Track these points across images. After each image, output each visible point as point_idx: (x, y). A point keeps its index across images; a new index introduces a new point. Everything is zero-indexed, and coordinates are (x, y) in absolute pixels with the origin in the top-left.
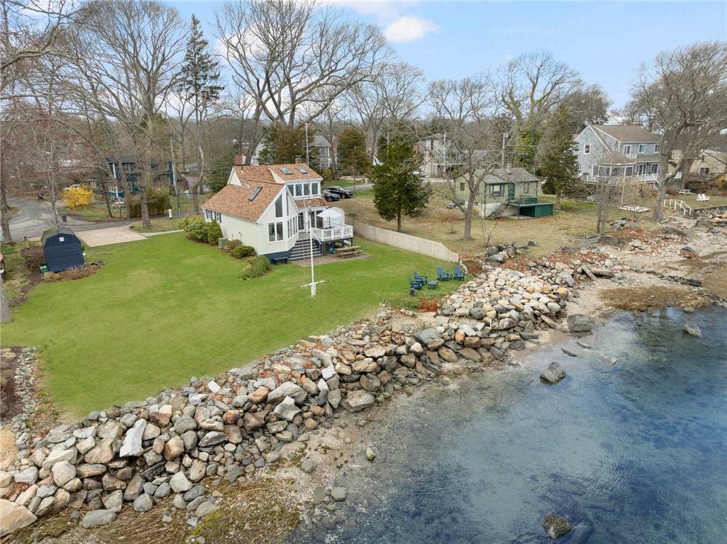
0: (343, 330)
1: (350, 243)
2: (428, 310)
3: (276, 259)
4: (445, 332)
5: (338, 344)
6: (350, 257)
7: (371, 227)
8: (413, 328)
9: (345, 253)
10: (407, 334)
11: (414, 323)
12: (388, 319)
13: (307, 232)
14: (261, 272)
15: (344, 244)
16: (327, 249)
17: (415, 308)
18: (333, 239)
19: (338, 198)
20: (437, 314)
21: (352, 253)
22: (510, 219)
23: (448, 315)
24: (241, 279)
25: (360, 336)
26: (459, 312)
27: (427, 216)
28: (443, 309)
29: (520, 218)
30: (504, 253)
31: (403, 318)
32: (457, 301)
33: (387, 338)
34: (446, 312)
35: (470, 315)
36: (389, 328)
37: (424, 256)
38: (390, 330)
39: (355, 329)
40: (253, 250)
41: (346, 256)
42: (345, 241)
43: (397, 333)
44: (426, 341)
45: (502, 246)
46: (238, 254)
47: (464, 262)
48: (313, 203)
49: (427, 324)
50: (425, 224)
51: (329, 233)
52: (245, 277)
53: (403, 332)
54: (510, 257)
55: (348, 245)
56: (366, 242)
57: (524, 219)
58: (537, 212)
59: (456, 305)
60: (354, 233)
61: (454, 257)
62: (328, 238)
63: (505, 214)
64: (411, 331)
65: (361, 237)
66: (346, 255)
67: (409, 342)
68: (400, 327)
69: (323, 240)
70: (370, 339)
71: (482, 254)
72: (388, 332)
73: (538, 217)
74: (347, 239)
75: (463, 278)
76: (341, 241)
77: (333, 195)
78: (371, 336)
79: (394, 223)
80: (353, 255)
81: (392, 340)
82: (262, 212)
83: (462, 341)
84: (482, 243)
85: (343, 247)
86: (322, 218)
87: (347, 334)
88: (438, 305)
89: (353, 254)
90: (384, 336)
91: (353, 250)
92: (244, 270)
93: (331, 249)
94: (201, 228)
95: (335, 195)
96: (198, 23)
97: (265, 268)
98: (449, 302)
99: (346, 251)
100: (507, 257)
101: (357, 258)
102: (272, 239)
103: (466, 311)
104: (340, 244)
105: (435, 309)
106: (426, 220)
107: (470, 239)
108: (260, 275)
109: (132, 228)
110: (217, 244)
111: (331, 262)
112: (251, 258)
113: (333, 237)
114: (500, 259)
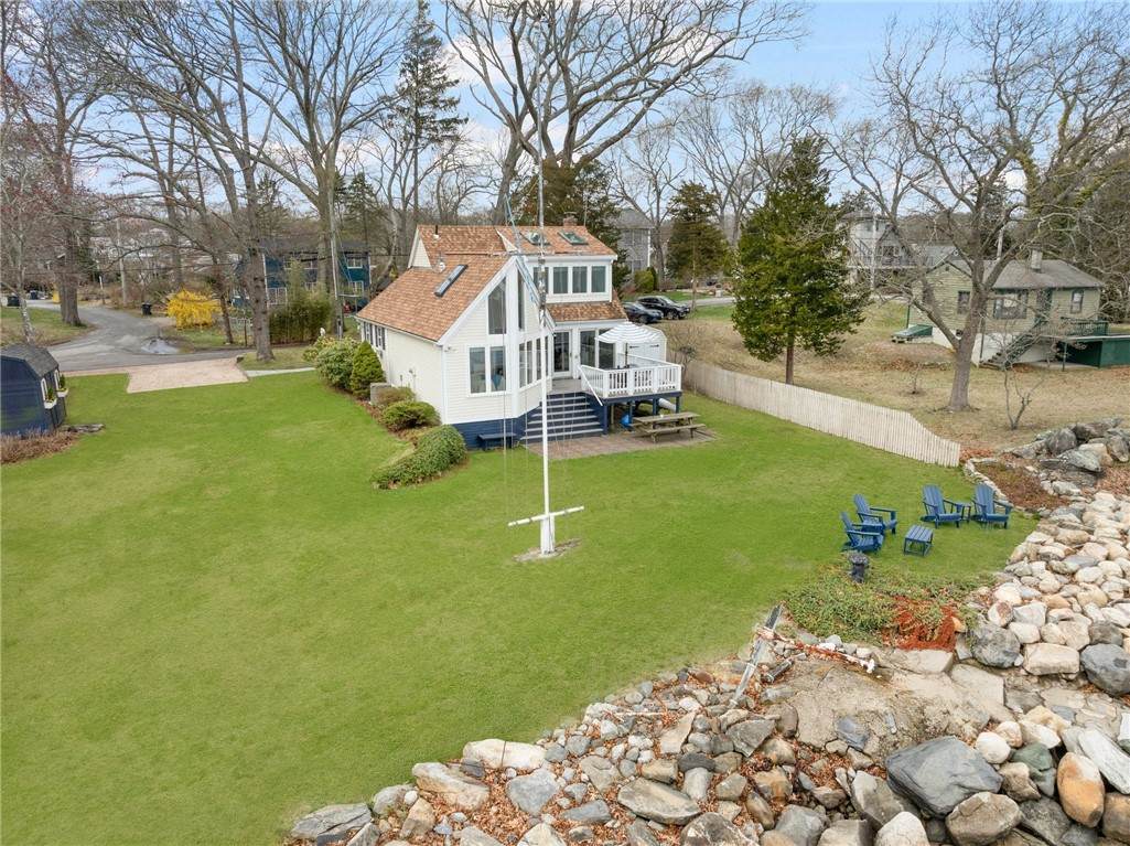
0: (607, 728)
1: (673, 407)
2: (922, 639)
3: (484, 437)
4: (1011, 759)
5: (574, 804)
6: (672, 440)
7: (726, 372)
8: (879, 729)
9: (660, 430)
10: (857, 759)
11: (882, 708)
12: (782, 675)
13: (575, 376)
14: (429, 469)
15: (658, 409)
16: (619, 418)
17: (874, 629)
18: (631, 394)
19: (659, 318)
20: (956, 661)
21: (675, 432)
22: (1040, 368)
23: (996, 668)
24: (376, 486)
25: (669, 770)
26: (1038, 658)
27: (849, 357)
28: (978, 642)
29: (1067, 367)
30: (1097, 447)
31: (837, 681)
32: (1023, 611)
33: (775, 779)
34: (990, 654)
35: (1084, 673)
36: (788, 727)
37: (858, 444)
38: (791, 736)
39: (652, 721)
40: (431, 411)
41: (661, 437)
42: (662, 401)
43: (816, 750)
44: (939, 802)
45: (1088, 428)
46: (393, 419)
47: (978, 467)
48: (592, 311)
49: (934, 716)
50: (846, 374)
51: (623, 380)
52: (388, 481)
53: (840, 746)
54: (1116, 460)
55: (667, 410)
56: (714, 405)
57: (1078, 371)
58: (1107, 354)
59: (1024, 630)
60: (686, 385)
61: (947, 452)
62: (619, 392)
63: (1027, 358)
64: (872, 746)
65: (703, 393)
66: (660, 435)
67: (871, 799)
68: (828, 723)
69: (606, 396)
70: (712, 785)
71: (1026, 446)
72: (782, 747)
73: (1109, 366)
74: (666, 396)
75: (1005, 519)
76: (653, 400)
77: (650, 312)
78: (712, 770)
79: (778, 367)
80: (677, 435)
81: (798, 788)
82: (454, 319)
83: (1095, 815)
84: (1003, 418)
85: (657, 413)
86: (611, 346)
87: (618, 749)
88: (959, 625)
89: (678, 431)
90: (768, 766)
91: (679, 422)
92: (394, 460)
93: (626, 419)
94: (342, 361)
95: (653, 313)
96: (426, 7)
97: (447, 459)
98: (996, 617)
99: (663, 424)
100: (1110, 459)
101: (688, 443)
102: (477, 386)
103: (1068, 660)
104: (648, 407)
105: (946, 640)
106: (846, 364)
107: (965, 408)
108: (427, 477)
109: (239, 360)
110: (368, 397)
111: (621, 450)
112: (419, 433)
113: (631, 390)
114: (1092, 464)
